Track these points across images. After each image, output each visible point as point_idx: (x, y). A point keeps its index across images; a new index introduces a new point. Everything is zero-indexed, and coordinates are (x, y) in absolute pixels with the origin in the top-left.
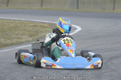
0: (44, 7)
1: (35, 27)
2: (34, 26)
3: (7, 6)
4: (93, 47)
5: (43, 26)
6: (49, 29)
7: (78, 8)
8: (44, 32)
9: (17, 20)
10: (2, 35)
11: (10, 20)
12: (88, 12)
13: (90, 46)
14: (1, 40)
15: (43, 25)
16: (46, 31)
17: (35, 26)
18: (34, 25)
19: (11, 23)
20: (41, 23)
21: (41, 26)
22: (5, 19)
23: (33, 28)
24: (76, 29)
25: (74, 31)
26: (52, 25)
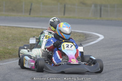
0: (66, 15)
3: (30, 14)
4: (116, 55)
7: (101, 16)
9: (39, 29)
10: (24, 43)
11: (32, 28)
12: (111, 20)
13: (113, 55)
19: (34, 31)
22: (27, 28)
24: (99, 37)
25: (96, 40)
26: (74, 33)
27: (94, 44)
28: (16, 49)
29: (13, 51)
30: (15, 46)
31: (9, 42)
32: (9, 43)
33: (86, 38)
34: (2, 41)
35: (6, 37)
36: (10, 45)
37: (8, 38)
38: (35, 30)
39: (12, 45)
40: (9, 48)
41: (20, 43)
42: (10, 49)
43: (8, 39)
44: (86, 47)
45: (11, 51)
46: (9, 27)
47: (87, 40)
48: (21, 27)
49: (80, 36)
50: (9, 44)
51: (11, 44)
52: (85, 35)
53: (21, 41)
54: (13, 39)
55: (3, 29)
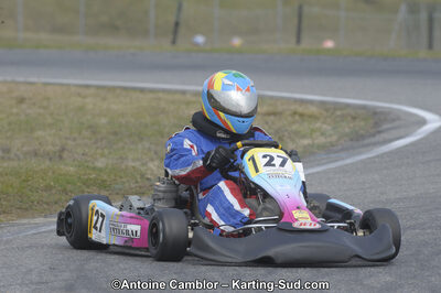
1: (272, 118)
2: (269, 114)
3: (174, 42)
5: (302, 115)
6: (324, 123)
7: (430, 46)
8: (304, 137)
10: (152, 146)
11: (184, 92)
14: (151, 165)
15: (300, 109)
16: (313, 131)
17: (274, 114)
18: (271, 109)
19: (188, 103)
20: (296, 101)
21: (295, 113)
22: (164, 91)
23: (267, 123)
24: (423, 122)
25: (415, 131)
26: (335, 109)
27: (406, 146)
28: (123, 167)
29: (112, 177)
30: (121, 158)
31: (99, 144)
32: (97, 148)
33: (376, 124)
34: (74, 140)
35: (90, 127)
36: (103, 155)
37: (93, 129)
38: (194, 99)
39: (110, 153)
40: (100, 164)
41: (140, 146)
42: (101, 170)
43: (94, 133)
44: (378, 156)
45: (105, 177)
46: (99, 87)
47: (379, 132)
48: (142, 90)
49: (354, 118)
50: (99, 151)
51: (106, 151)
52: (375, 113)
53: (142, 139)
54: (115, 133)
55: (79, 95)
